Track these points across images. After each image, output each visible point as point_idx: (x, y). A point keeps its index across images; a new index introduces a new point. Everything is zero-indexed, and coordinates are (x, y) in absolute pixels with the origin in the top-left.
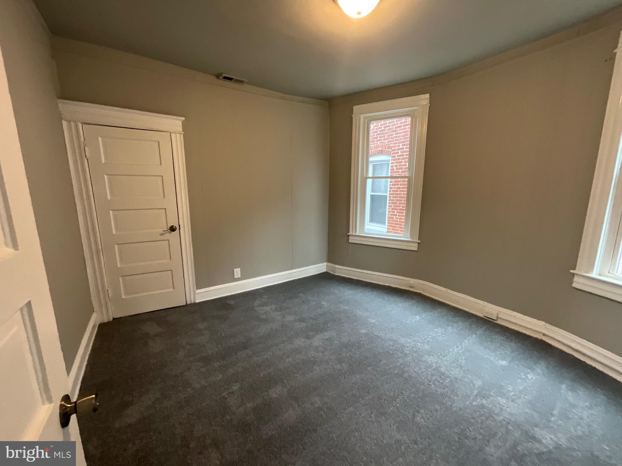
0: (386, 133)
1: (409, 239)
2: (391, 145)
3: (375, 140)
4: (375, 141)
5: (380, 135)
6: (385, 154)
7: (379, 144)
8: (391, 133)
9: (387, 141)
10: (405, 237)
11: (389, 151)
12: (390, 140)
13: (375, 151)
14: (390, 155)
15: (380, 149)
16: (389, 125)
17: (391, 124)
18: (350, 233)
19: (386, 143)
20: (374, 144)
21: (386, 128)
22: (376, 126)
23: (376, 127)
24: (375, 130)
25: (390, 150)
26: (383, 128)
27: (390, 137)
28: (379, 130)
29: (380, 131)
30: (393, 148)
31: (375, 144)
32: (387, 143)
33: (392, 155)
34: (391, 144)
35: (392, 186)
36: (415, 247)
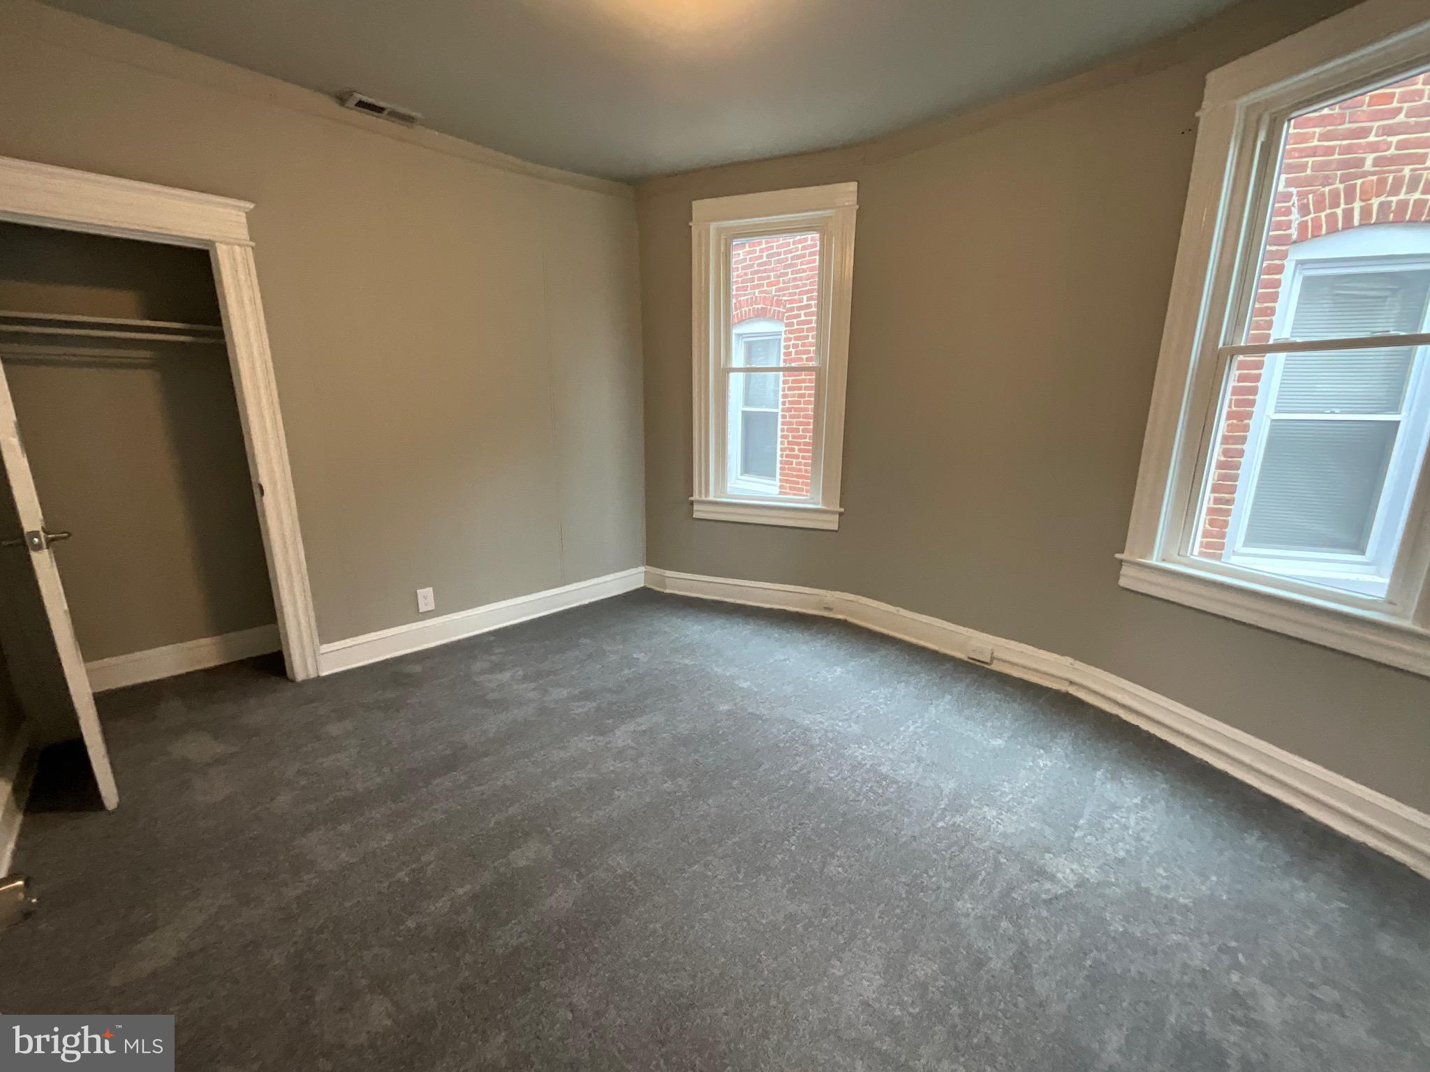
0: (773, 270)
1: (820, 507)
2: (784, 298)
3: (748, 284)
4: (749, 289)
5: (760, 275)
6: (772, 318)
7: (757, 294)
8: (782, 271)
9: (774, 288)
10: (812, 501)
11: (779, 311)
12: (781, 285)
13: (750, 310)
14: (782, 320)
15: (760, 306)
16: (779, 250)
17: (783, 250)
18: (696, 497)
19: (773, 293)
20: (745, 295)
21: (773, 259)
22: (749, 253)
23: (751, 256)
24: (748, 263)
25: (781, 310)
26: (765, 259)
27: (781, 279)
28: (757, 262)
29: (759, 265)
30: (788, 306)
31: (750, 294)
32: (775, 292)
33: (787, 320)
34: (784, 295)
35: (787, 392)
36: (832, 523)
